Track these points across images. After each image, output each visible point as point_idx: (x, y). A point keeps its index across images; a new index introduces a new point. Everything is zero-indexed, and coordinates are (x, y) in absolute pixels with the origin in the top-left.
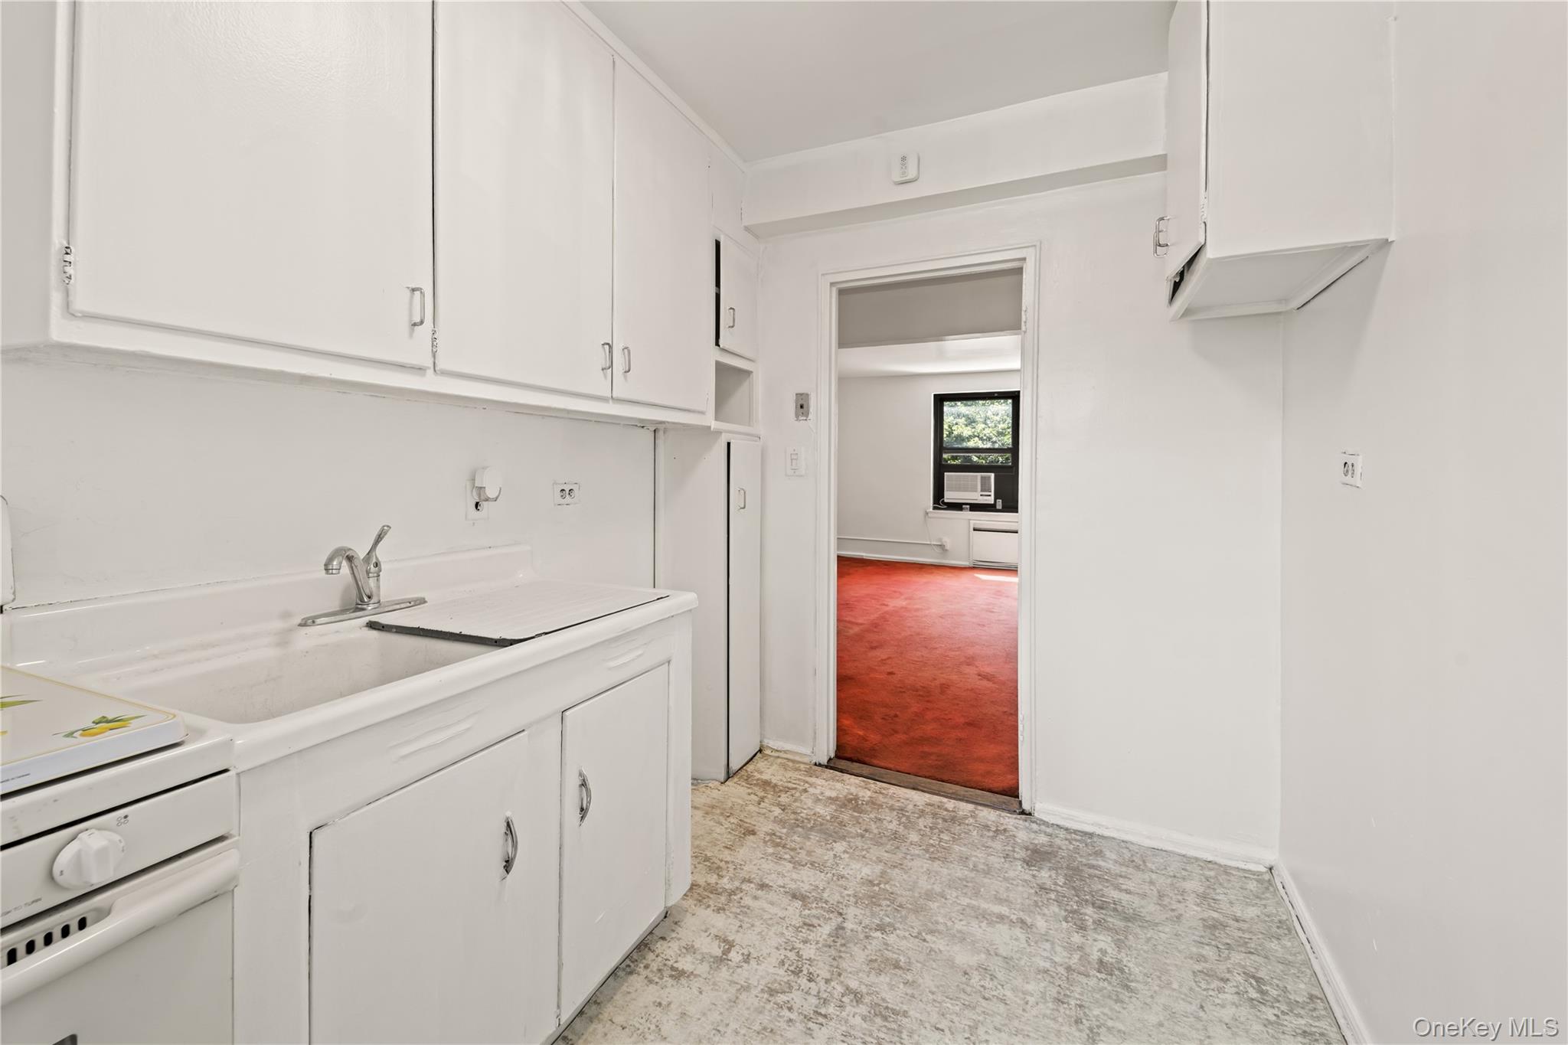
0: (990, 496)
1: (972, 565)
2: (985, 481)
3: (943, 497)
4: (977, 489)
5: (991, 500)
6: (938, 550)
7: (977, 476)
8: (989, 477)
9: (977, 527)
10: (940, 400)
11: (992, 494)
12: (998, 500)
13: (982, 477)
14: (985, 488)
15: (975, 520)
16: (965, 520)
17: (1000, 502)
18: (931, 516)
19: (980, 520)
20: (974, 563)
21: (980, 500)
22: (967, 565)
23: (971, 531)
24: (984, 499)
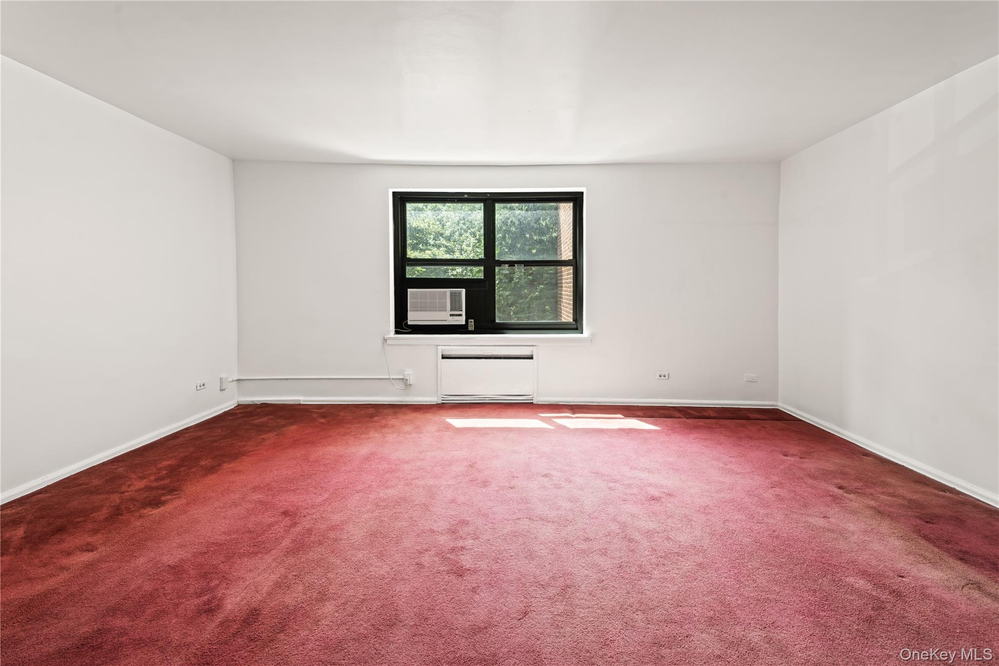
0: (461, 315)
1: (440, 402)
2: (455, 298)
3: (407, 319)
4: (446, 307)
5: (462, 321)
6: (400, 386)
7: (445, 293)
8: (460, 293)
9: (446, 353)
10: (401, 200)
11: (463, 313)
12: (470, 320)
13: (451, 293)
14: (455, 306)
15: (444, 346)
16: (432, 345)
17: (472, 322)
18: (390, 343)
19: (450, 346)
20: (443, 397)
21: (450, 321)
22: (435, 402)
23: (439, 360)
24: (454, 319)
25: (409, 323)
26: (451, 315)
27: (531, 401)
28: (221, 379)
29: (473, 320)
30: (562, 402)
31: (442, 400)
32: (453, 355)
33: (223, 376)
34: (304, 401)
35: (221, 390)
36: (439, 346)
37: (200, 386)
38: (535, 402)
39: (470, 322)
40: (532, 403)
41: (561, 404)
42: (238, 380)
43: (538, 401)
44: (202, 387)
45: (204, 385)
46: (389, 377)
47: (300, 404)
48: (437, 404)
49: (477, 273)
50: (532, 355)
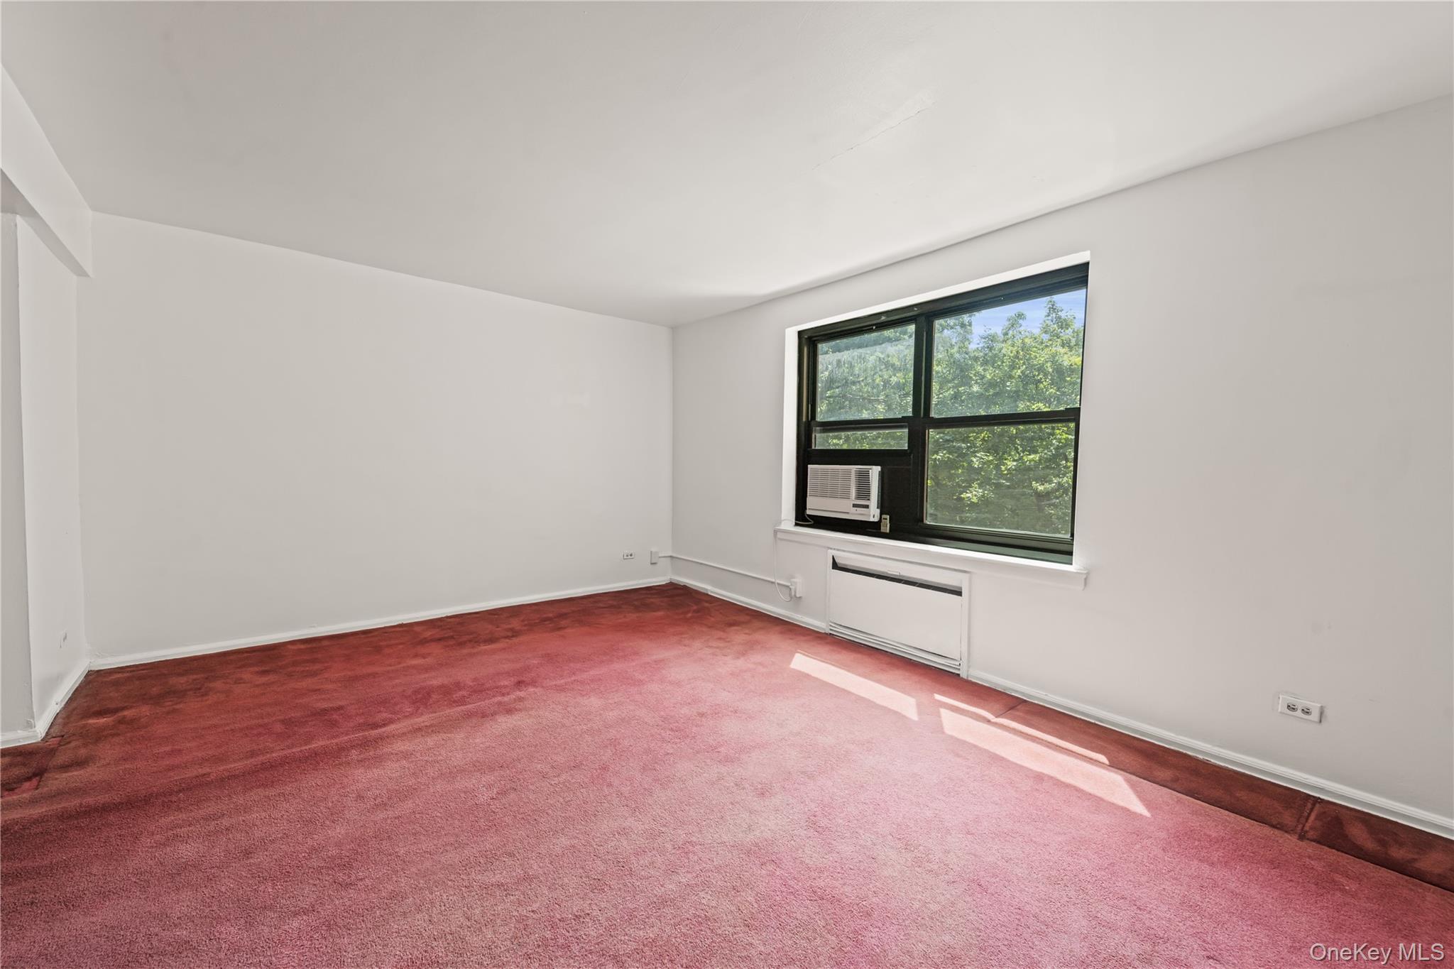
0: (867, 507)
1: (828, 631)
2: (863, 480)
3: (807, 505)
4: (849, 493)
5: (873, 514)
6: (785, 595)
7: (849, 471)
9: (840, 562)
10: (810, 341)
11: (875, 504)
12: (884, 516)
13: (857, 472)
14: (863, 493)
15: (838, 550)
16: (823, 547)
18: (781, 537)
19: (844, 551)
20: (831, 626)
21: (853, 514)
22: (823, 629)
23: (829, 569)
24: (858, 512)
25: (808, 512)
26: (855, 506)
27: (957, 672)
28: (651, 552)
29: (888, 517)
30: (1016, 691)
31: (831, 630)
33: (654, 550)
34: (712, 592)
35: (651, 564)
36: (831, 549)
37: (627, 556)
38: (963, 675)
39: (884, 519)
40: (959, 675)
42: (671, 557)
43: (970, 676)
44: (629, 557)
45: (631, 555)
46: (773, 580)
47: (707, 595)
48: (825, 633)
49: (898, 440)
50: (961, 588)
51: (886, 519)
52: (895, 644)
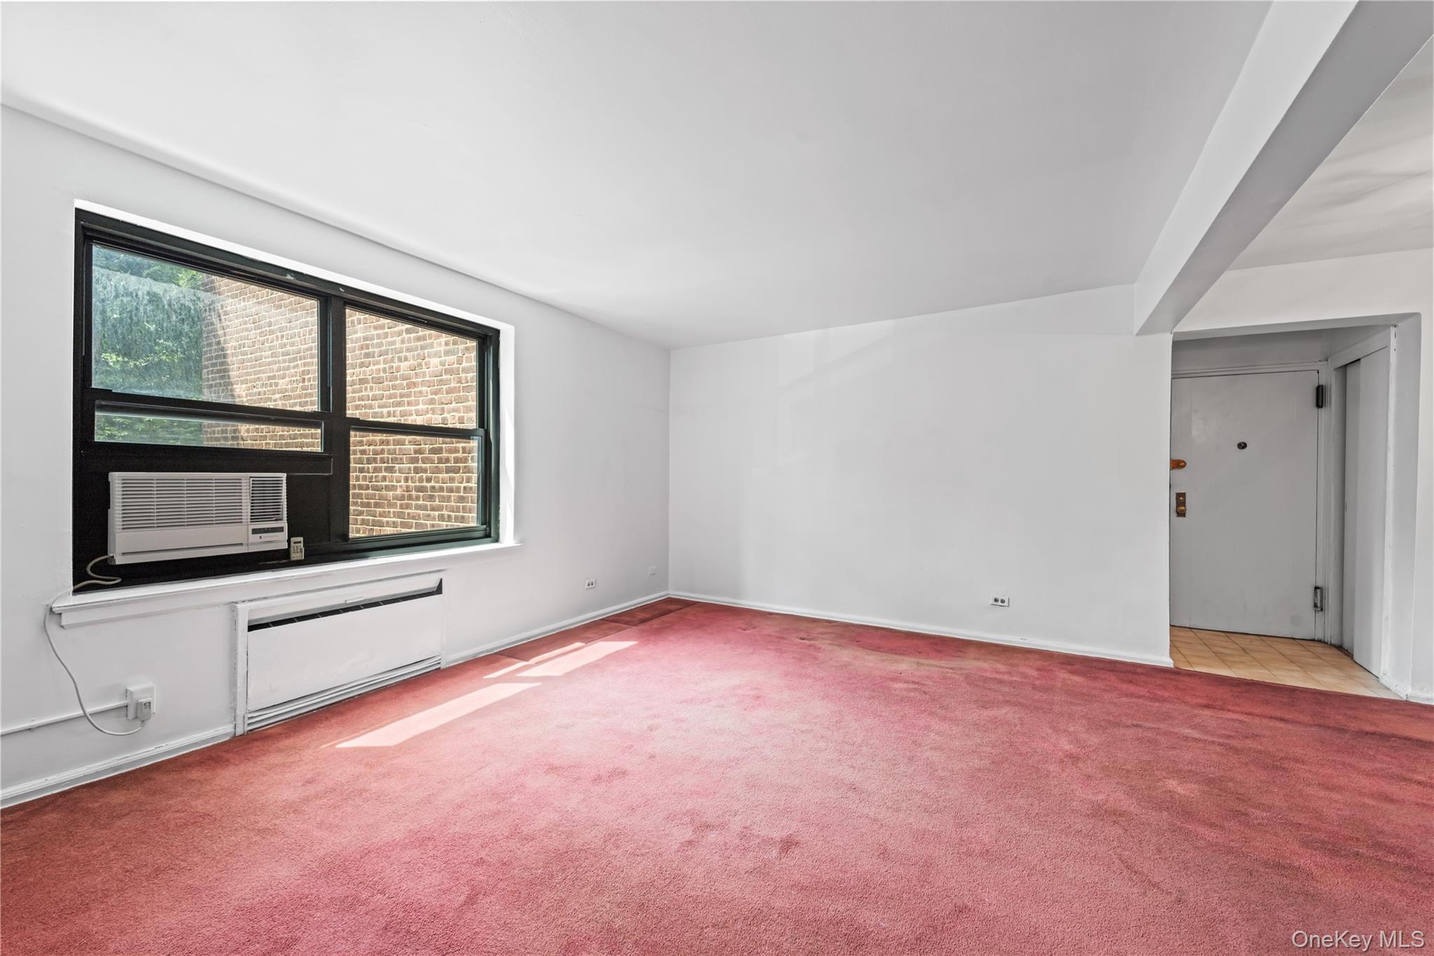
0: (281, 529)
3: (113, 554)
4: (240, 513)
5: (279, 541)
6: (115, 726)
8: (273, 482)
9: (257, 616)
11: (284, 523)
12: (293, 539)
13: (253, 482)
14: (265, 511)
15: (251, 601)
16: (216, 605)
17: (299, 543)
18: (75, 622)
20: (250, 719)
22: (227, 734)
23: (240, 634)
24: (263, 540)
25: (116, 563)
26: (255, 531)
27: (437, 667)
29: (301, 539)
30: (483, 652)
31: (250, 724)
32: (268, 618)
36: (237, 601)
38: (443, 666)
39: (295, 543)
40: (439, 668)
41: (480, 656)
43: (448, 663)
46: (81, 713)
48: (236, 737)
50: (440, 585)
51: (300, 542)
52: (367, 681)
